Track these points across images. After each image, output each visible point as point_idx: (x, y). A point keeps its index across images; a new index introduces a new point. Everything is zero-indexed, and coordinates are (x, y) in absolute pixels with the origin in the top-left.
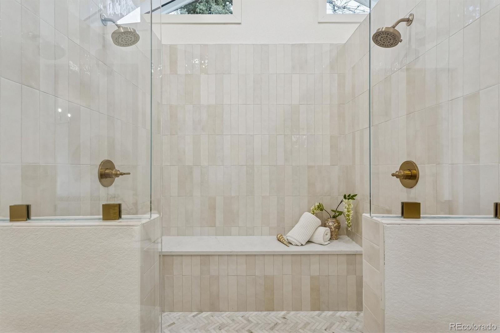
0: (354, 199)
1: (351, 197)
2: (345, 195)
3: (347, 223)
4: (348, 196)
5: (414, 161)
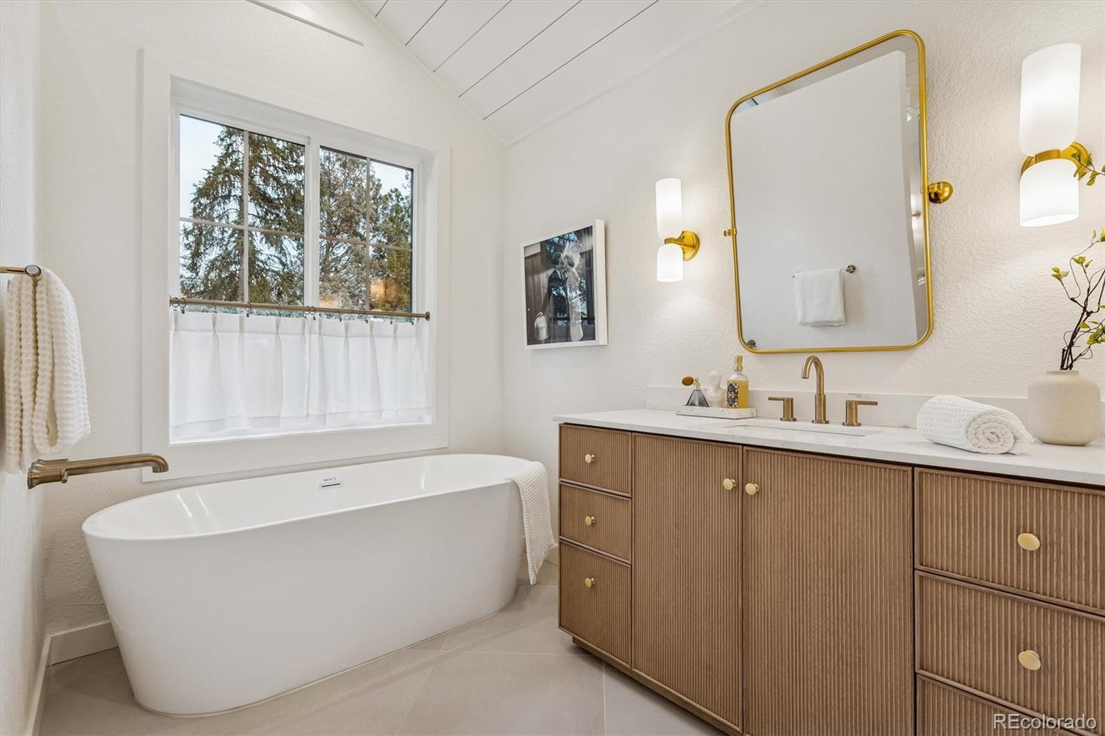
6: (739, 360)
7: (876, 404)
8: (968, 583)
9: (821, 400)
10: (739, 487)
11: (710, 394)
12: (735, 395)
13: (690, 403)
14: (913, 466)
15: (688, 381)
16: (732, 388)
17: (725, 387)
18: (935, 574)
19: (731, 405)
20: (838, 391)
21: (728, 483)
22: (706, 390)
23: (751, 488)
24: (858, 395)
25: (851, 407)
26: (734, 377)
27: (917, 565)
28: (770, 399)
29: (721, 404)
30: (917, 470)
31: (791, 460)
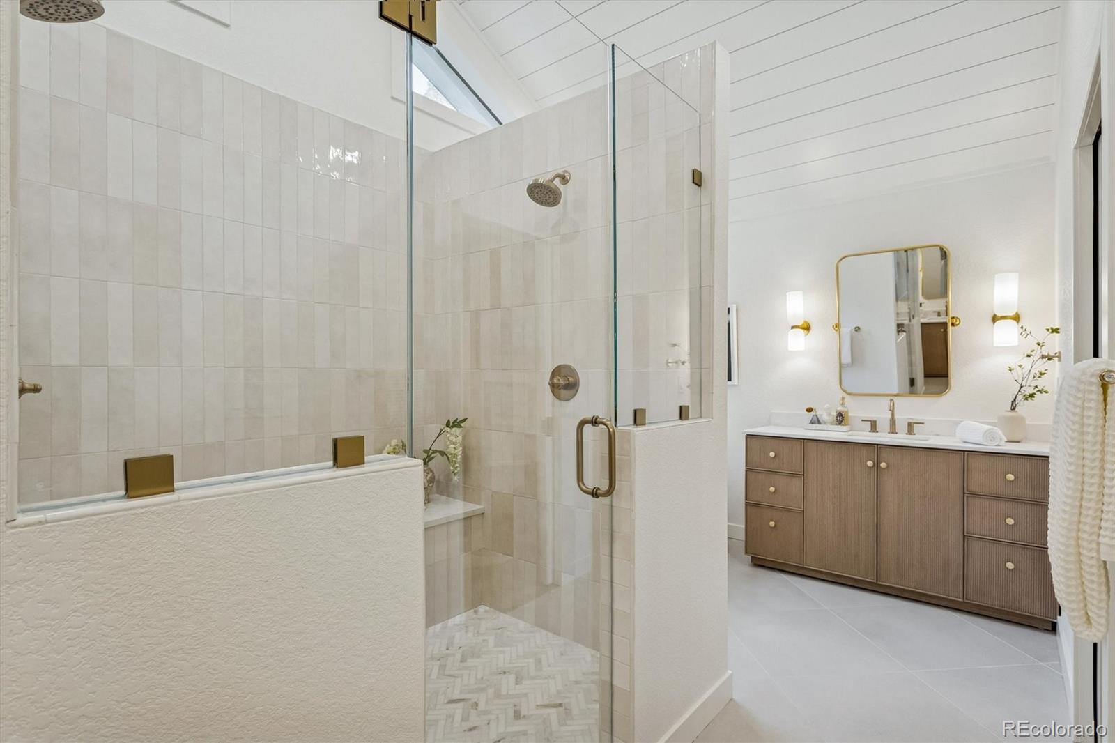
0: (461, 427)
1: (457, 424)
2: (449, 421)
3: (452, 468)
4: (453, 423)
5: (572, 364)
6: (843, 398)
7: (923, 423)
8: (987, 496)
9: (893, 422)
10: (877, 465)
11: (824, 416)
12: (841, 418)
13: (812, 423)
14: (964, 451)
15: (810, 410)
16: (840, 414)
17: (835, 414)
18: (973, 495)
19: (840, 424)
20: (902, 417)
21: (870, 463)
22: (821, 415)
23: (883, 465)
24: (913, 419)
25: (910, 425)
26: (840, 409)
27: (966, 492)
28: (863, 420)
29: (832, 424)
30: (966, 453)
31: (904, 451)
